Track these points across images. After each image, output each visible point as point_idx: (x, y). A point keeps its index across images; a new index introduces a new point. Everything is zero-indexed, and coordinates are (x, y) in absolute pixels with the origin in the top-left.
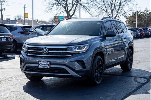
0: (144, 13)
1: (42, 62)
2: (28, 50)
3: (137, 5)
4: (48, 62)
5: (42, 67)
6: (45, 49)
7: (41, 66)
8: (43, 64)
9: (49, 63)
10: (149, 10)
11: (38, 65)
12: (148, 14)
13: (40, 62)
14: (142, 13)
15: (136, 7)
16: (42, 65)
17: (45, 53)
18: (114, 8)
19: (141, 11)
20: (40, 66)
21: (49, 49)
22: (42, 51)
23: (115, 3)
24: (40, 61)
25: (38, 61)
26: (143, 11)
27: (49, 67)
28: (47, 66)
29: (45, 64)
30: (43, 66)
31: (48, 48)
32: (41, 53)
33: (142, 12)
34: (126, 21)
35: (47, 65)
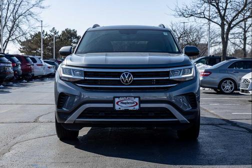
0: (50, 37)
1: (123, 99)
2: (85, 77)
3: (42, 21)
4: (135, 97)
5: (122, 109)
6: (127, 74)
7: (119, 107)
8: (124, 102)
9: (137, 100)
10: (57, 31)
11: (114, 106)
12: (56, 38)
13: (117, 100)
14: (47, 37)
15: (41, 26)
16: (122, 105)
17: (127, 82)
18: (5, 25)
19: (45, 33)
20: (117, 107)
21: (135, 74)
22: (119, 79)
23: (6, 16)
24: (119, 97)
25: (114, 98)
26: (49, 33)
27: (137, 107)
28: (134, 105)
29: (129, 101)
30: (124, 105)
31: (132, 73)
32: (119, 82)
33: (46, 35)
34: (21, 48)
35: (133, 103)
